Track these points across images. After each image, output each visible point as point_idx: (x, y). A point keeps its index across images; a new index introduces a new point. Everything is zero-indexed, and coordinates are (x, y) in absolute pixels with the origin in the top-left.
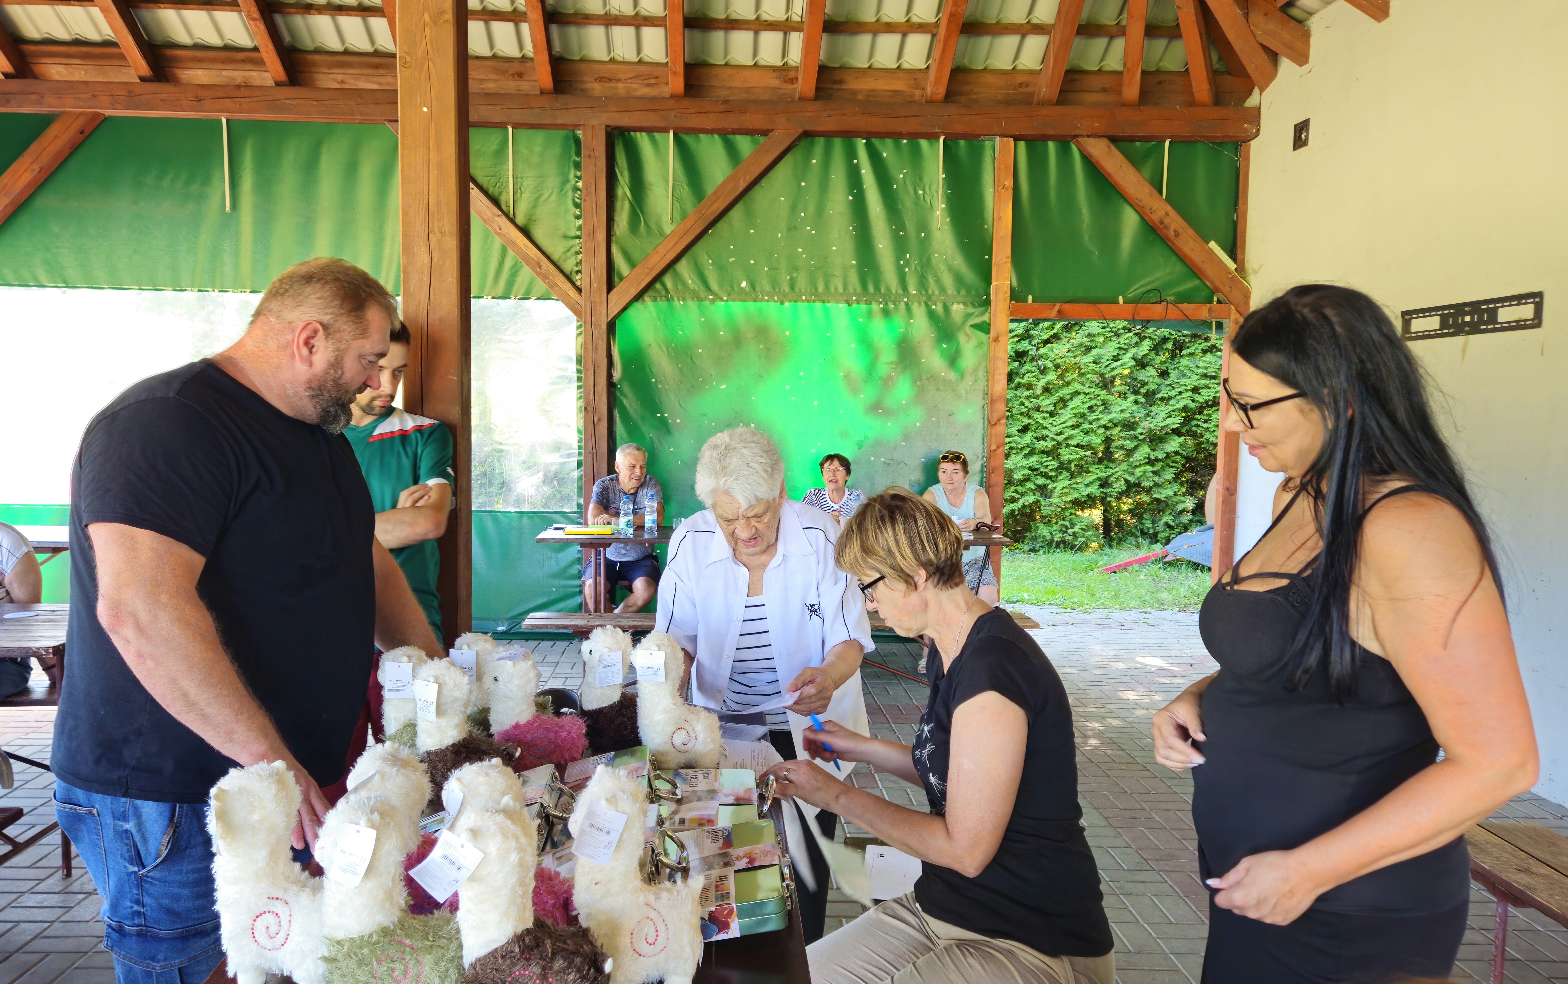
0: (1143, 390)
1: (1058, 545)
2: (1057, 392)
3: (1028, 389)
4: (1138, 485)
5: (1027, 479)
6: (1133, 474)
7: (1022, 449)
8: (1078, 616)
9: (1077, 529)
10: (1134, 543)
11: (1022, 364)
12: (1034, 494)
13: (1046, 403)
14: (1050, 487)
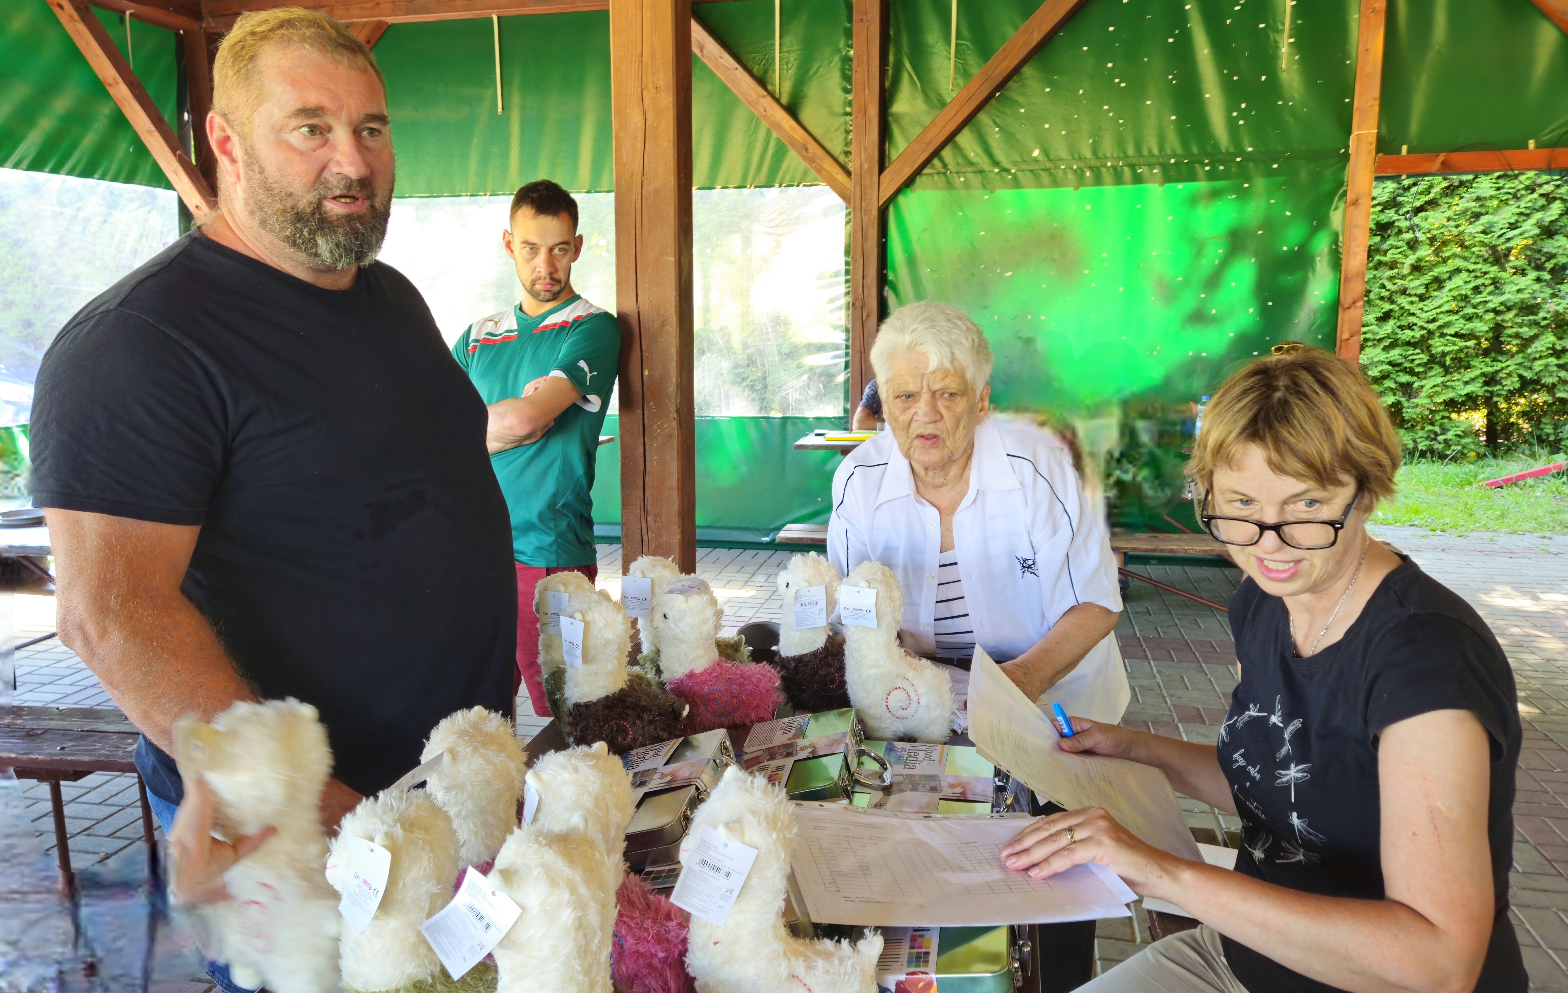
0: (1549, 265)
1: (1423, 454)
2: (1430, 270)
3: (1392, 268)
4: (1537, 382)
5: (1385, 376)
6: (1530, 368)
7: (1380, 340)
8: (1451, 539)
9: (1449, 435)
10: (1527, 452)
11: (1384, 239)
12: (1394, 394)
13: (1416, 284)
14: (1416, 385)
